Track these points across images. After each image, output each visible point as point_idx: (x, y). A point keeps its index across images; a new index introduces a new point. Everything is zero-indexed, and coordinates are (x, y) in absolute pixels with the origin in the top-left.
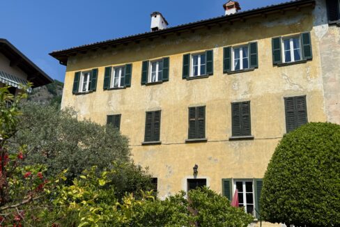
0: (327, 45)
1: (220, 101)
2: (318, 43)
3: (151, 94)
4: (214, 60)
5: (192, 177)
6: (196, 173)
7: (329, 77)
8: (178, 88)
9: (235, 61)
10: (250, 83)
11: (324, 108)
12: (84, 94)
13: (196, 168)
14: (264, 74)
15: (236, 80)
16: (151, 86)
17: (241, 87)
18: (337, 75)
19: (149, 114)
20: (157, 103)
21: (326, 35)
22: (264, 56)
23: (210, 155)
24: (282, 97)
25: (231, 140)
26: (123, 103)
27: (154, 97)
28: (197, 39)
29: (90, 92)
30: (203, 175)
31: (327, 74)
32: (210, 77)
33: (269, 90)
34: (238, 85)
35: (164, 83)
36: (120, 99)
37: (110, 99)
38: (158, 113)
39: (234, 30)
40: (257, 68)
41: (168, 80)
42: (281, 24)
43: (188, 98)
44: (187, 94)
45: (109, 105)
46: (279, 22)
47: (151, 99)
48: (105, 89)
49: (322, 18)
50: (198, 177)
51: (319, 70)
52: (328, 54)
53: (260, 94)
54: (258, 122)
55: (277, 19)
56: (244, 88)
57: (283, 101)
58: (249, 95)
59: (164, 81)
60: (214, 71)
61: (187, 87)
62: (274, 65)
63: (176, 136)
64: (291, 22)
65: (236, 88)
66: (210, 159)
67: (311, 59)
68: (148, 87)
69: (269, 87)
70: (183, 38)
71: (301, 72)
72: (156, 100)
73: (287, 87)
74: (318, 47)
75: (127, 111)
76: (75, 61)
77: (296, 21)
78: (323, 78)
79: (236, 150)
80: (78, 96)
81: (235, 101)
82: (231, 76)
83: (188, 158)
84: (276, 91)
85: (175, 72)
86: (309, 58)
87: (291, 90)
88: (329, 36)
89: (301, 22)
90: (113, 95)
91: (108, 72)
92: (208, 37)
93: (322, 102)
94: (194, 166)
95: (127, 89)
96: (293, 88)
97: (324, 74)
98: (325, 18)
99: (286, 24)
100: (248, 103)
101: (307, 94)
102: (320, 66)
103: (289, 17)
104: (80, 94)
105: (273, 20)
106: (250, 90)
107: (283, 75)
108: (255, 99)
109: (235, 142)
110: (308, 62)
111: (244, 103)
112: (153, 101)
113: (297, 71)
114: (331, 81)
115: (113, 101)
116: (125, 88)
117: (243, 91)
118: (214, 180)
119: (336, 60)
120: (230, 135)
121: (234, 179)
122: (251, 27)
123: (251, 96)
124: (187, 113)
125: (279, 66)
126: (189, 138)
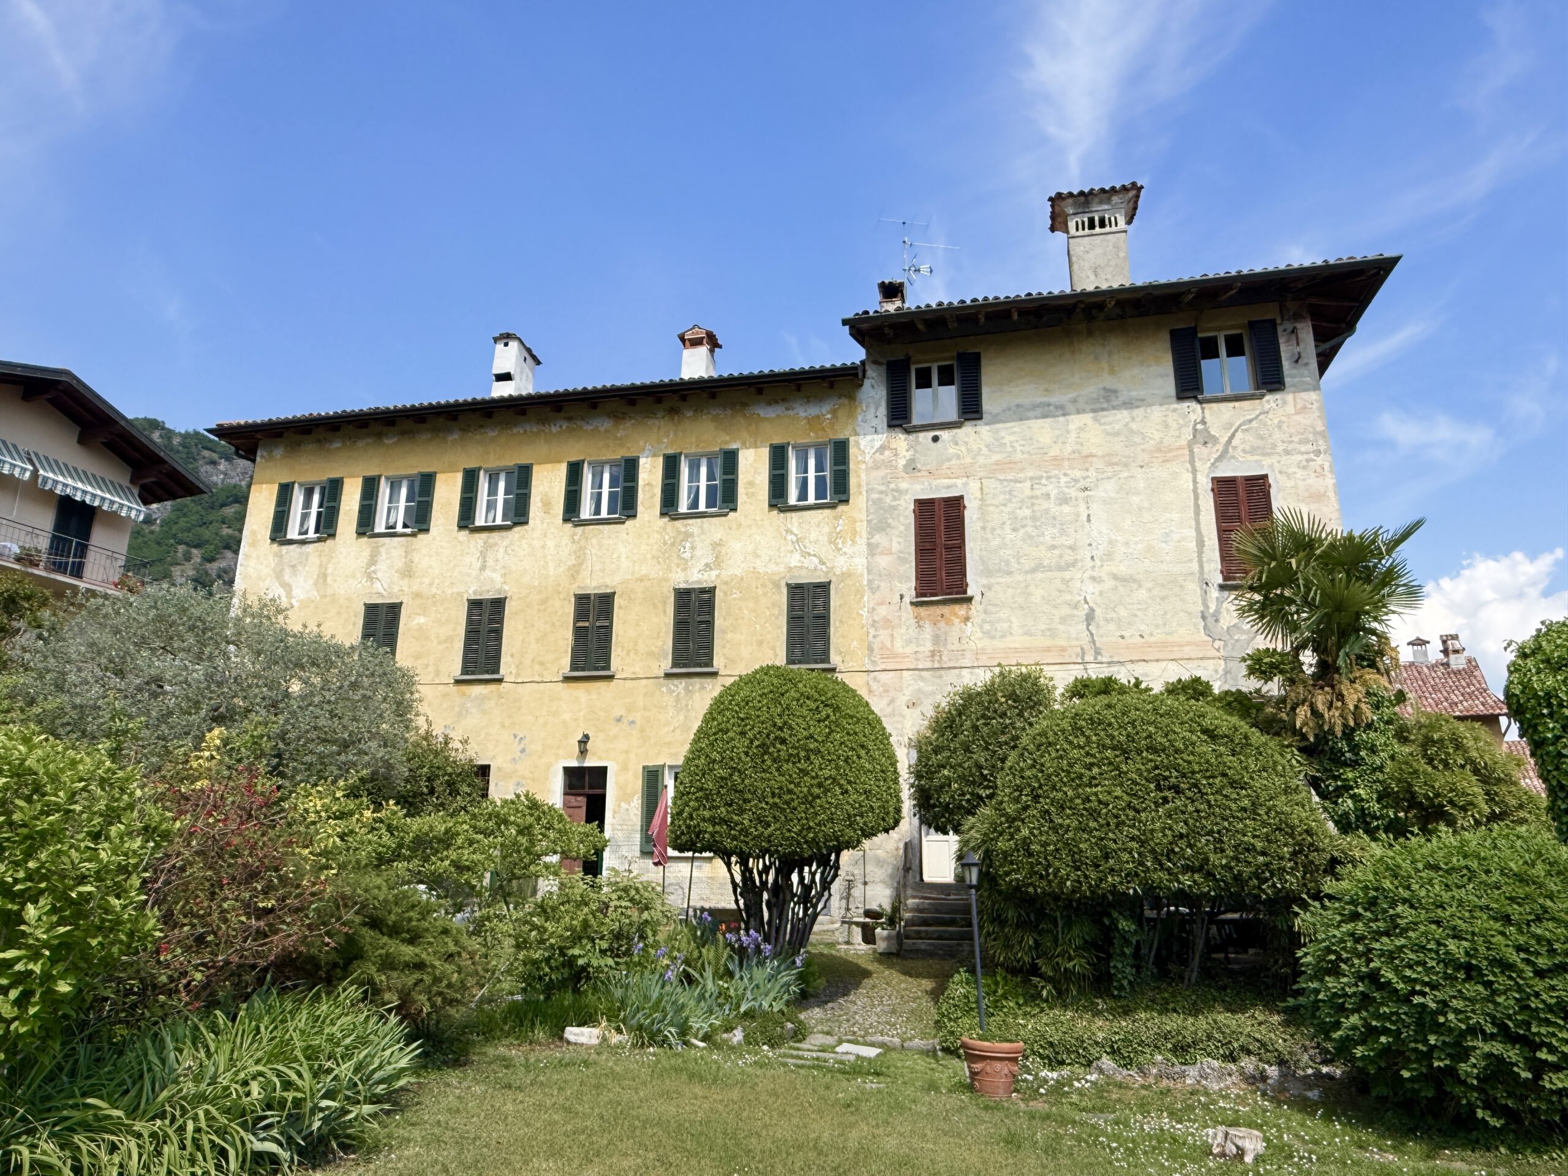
0: (882, 473)
1: (647, 584)
2: (863, 466)
3: (483, 555)
4: (641, 482)
5: (574, 763)
6: (583, 752)
7: (878, 545)
8: (551, 544)
9: (690, 488)
10: (716, 546)
11: (864, 613)
12: (303, 542)
13: (584, 741)
14: (750, 526)
15: (688, 535)
16: (484, 536)
17: (698, 553)
18: (895, 540)
19: (475, 605)
20: (497, 577)
21: (882, 449)
22: (751, 484)
23: (619, 712)
24: (783, 584)
25: (668, 676)
26: (408, 572)
27: (490, 562)
28: (605, 424)
29: (319, 540)
30: (601, 758)
31: (877, 538)
32: (629, 523)
33: (758, 563)
34: (693, 548)
35: (517, 529)
36: (400, 564)
37: (373, 561)
38: (498, 605)
39: (690, 414)
40: (735, 510)
41: (526, 523)
42: (791, 413)
43: (574, 571)
44: (572, 561)
45: (370, 577)
46: (787, 409)
47: (483, 568)
48: (360, 534)
49: (876, 409)
50: (589, 763)
51: (862, 528)
52: (881, 492)
53: (738, 572)
54: (729, 636)
55: (784, 400)
56: (704, 555)
57: (785, 591)
58: (714, 573)
59: (516, 524)
60: (640, 508)
61: (574, 542)
62: (772, 506)
63: (542, 664)
64: (813, 410)
65: (687, 555)
66: (619, 720)
67: (847, 501)
68: (477, 536)
69: (758, 556)
70: (569, 419)
71: (826, 529)
72: (494, 570)
73: (795, 560)
74: (863, 476)
75: (418, 595)
76: (279, 452)
77: (823, 410)
78: (869, 545)
79: (678, 700)
80: (285, 548)
81: (683, 586)
82: (679, 524)
83: (566, 716)
84: (772, 568)
85: (547, 504)
86: (843, 497)
87: (801, 568)
88: (887, 453)
89: (834, 412)
90: (383, 550)
91: (370, 488)
92: (628, 424)
93: (862, 597)
94: (580, 737)
95: (421, 536)
96: (807, 562)
97: (871, 535)
98: (883, 411)
99: (803, 414)
100: (712, 591)
101: (834, 579)
102: (864, 517)
103: (809, 399)
104: (291, 542)
105: (776, 402)
106: (718, 562)
107: (788, 531)
108: (726, 583)
109: (676, 682)
110: (842, 508)
111: (703, 591)
112: (487, 573)
113: (818, 526)
114: (882, 553)
115: (382, 568)
116: (413, 535)
117: (703, 562)
118: (625, 768)
119: (895, 508)
120: (666, 664)
121: (671, 767)
122: (729, 412)
123: (718, 576)
124: (569, 610)
125: (781, 511)
126: (573, 669)
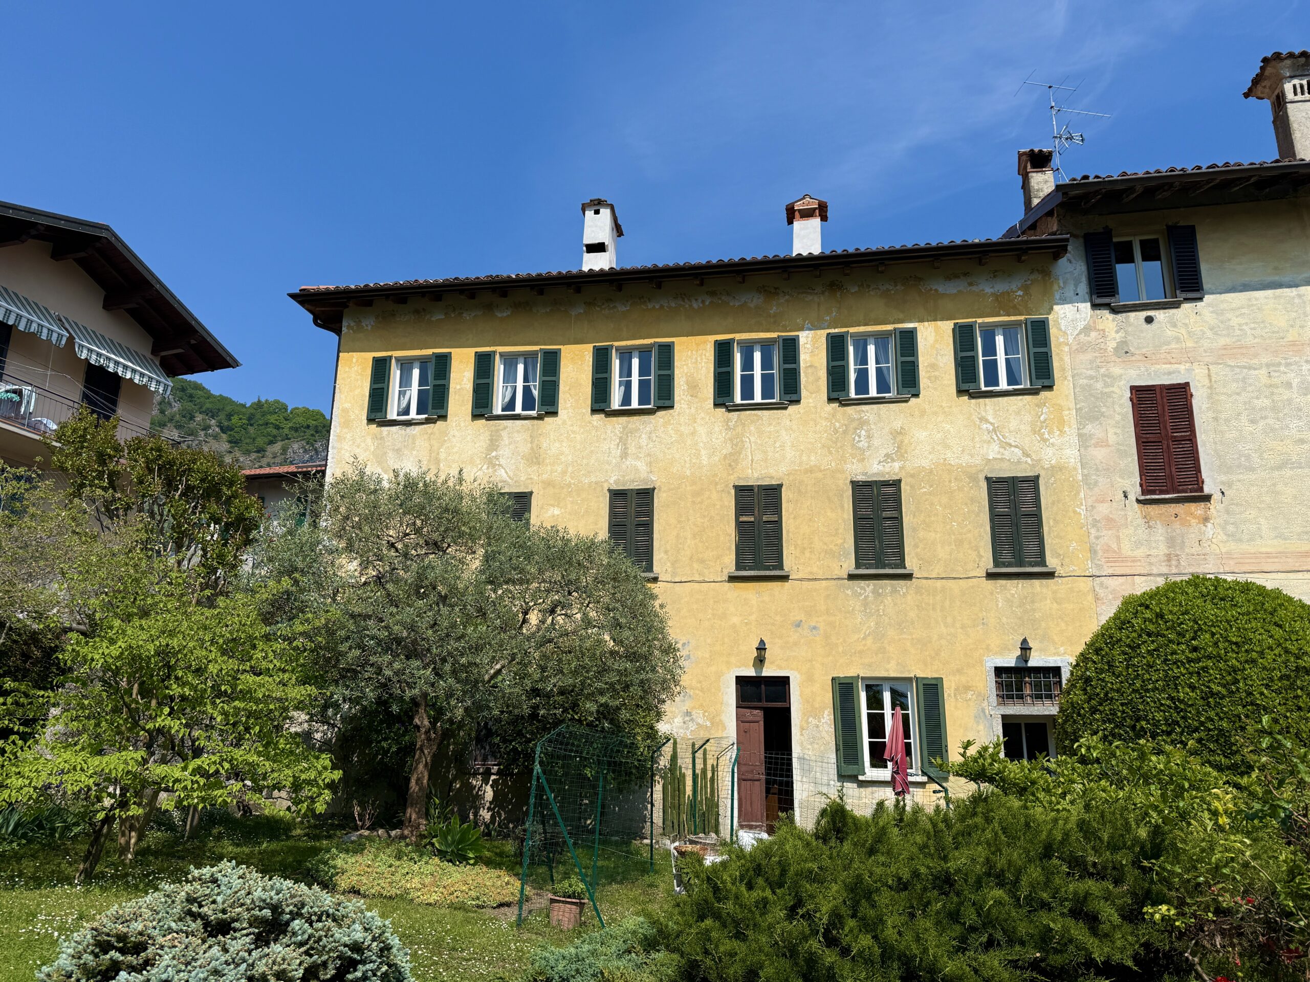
0: (1089, 356)
1: (820, 475)
2: (1066, 349)
3: (623, 442)
4: (802, 365)
5: (751, 672)
6: (760, 661)
7: (1091, 436)
8: (702, 431)
9: (857, 370)
10: (897, 434)
11: (1082, 511)
12: (408, 423)
13: (761, 648)
14: (935, 413)
15: (862, 423)
16: (623, 420)
17: (876, 442)
18: (1111, 431)
19: (617, 496)
20: (641, 466)
21: (1087, 330)
22: (933, 366)
23: (799, 616)
24: (982, 477)
25: (852, 577)
26: (535, 458)
27: (632, 450)
28: (755, 300)
29: (427, 421)
30: (780, 668)
31: (1089, 428)
32: (792, 409)
33: (949, 455)
34: (869, 437)
35: (660, 414)
36: (525, 449)
37: (494, 444)
38: (646, 496)
39: (854, 289)
40: (916, 395)
41: (672, 407)
42: (974, 288)
43: (732, 460)
44: (728, 449)
45: (492, 463)
46: (971, 284)
47: (624, 455)
48: (476, 416)
49: (1076, 286)
50: (767, 672)
51: (1070, 415)
52: (1091, 377)
53: (926, 463)
54: (921, 534)
55: (966, 274)
56: (882, 444)
57: (984, 485)
58: (897, 465)
59: (660, 408)
60: (804, 393)
61: (728, 428)
62: (960, 392)
63: (702, 561)
64: (1001, 287)
65: (863, 444)
66: (798, 625)
67: (1050, 388)
68: (614, 419)
69: (947, 447)
70: (712, 294)
71: (1028, 418)
72: (638, 458)
73: (993, 451)
74: (1067, 359)
75: (548, 484)
76: (368, 323)
77: (1013, 286)
78: (1080, 436)
79: (865, 604)
80: (385, 430)
81: (860, 478)
82: (850, 410)
83: (736, 620)
84: (965, 460)
85: (693, 387)
86: (1046, 383)
87: (1002, 459)
88: (1093, 334)
89: (1026, 288)
90: (504, 434)
91: (484, 365)
92: (782, 300)
93: (1078, 493)
94: (756, 645)
95: (548, 420)
96: (1007, 454)
97: (1081, 425)
98: (1083, 288)
99: (988, 290)
100: (897, 483)
101: (1042, 473)
102: (1072, 405)
103: (995, 275)
104: (393, 423)
105: (956, 276)
106: (900, 452)
107: (983, 419)
108: (912, 476)
109: (863, 583)
110: (1044, 394)
111: (886, 484)
112: (630, 461)
113: (1018, 413)
114: (1096, 445)
115: (505, 452)
116: (540, 418)
117: (883, 452)
118: (810, 678)
119: (1109, 395)
120: (849, 565)
121: (863, 678)
122: (900, 287)
123: (901, 468)
124: (729, 502)
125: (972, 396)
126: (739, 567)
